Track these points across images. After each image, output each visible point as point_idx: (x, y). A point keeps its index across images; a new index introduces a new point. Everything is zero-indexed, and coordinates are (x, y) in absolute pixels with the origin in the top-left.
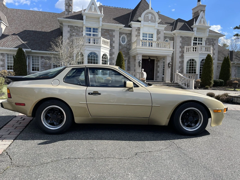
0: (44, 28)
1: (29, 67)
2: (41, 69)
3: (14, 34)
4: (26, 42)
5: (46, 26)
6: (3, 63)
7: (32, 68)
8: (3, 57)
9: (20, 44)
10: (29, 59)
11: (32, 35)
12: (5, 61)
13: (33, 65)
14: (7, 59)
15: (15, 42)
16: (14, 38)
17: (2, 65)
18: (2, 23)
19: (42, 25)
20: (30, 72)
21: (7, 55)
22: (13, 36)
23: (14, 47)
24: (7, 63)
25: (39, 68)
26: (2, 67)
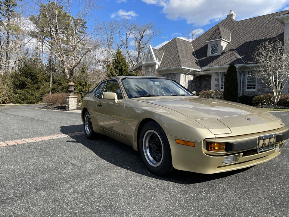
0: (269, 34)
1: (244, 84)
2: (257, 86)
3: (231, 50)
4: (242, 57)
5: (272, 30)
6: (218, 82)
7: (248, 86)
8: (218, 76)
9: (234, 60)
10: (244, 75)
11: (252, 46)
12: (219, 80)
13: (248, 82)
14: (221, 78)
15: (230, 59)
16: (230, 55)
17: (216, 84)
18: (222, 41)
19: (268, 30)
20: (244, 91)
21: (221, 73)
22: (230, 52)
23: (227, 64)
24: (221, 82)
25: (255, 85)
26: (217, 86)
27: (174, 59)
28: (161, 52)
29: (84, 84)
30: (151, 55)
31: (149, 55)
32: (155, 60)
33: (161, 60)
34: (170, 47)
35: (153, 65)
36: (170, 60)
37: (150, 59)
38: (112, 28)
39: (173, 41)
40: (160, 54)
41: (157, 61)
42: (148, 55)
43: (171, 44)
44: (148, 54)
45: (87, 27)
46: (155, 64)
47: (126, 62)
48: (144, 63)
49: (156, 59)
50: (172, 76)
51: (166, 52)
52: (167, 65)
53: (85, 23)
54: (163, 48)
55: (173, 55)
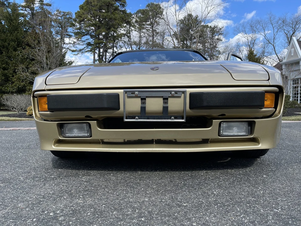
30: (295, 49)
35: (298, 62)
42: (291, 50)
46: (300, 59)
48: (285, 61)
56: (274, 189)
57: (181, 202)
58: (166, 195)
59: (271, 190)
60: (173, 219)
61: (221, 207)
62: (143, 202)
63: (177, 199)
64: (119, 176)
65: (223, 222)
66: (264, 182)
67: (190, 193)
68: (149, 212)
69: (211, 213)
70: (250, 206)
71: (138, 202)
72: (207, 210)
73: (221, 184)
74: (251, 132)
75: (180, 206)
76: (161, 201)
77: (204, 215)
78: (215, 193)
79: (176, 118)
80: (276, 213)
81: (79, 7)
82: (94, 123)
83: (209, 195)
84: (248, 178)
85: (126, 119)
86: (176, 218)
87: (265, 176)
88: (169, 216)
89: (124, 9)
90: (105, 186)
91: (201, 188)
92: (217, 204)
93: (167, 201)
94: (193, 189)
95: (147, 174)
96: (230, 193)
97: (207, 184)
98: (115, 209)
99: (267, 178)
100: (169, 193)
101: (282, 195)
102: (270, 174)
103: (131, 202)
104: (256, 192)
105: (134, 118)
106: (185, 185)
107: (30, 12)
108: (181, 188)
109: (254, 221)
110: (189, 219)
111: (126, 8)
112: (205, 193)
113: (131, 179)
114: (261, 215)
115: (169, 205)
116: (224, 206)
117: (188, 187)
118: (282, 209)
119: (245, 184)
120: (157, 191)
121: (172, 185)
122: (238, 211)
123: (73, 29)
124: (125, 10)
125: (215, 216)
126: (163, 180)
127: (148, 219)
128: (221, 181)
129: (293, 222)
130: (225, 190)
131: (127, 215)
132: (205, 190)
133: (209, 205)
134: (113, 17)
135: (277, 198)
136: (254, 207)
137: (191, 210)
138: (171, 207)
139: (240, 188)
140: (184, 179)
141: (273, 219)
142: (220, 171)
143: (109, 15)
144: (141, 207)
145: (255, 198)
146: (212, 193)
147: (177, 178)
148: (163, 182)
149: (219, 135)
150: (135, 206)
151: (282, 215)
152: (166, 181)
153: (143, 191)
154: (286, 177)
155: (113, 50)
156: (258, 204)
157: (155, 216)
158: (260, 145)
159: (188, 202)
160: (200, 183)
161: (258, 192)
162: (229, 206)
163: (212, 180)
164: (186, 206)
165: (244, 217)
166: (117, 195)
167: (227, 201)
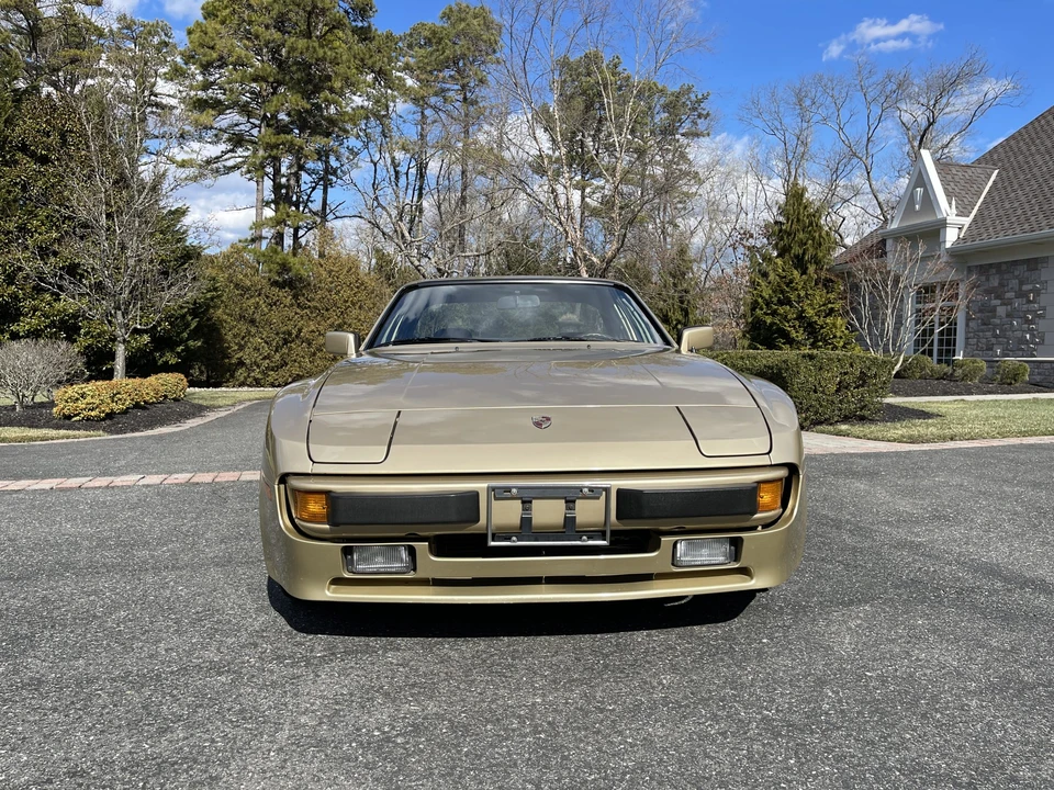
27: (1035, 196)
28: (979, 171)
29: (681, 318)
30: (926, 191)
31: (918, 189)
32: (946, 208)
33: (976, 208)
34: (1024, 148)
35: (935, 231)
36: (1016, 205)
37: (921, 207)
38: (808, 102)
39: (1043, 122)
40: (971, 181)
41: (954, 211)
42: (912, 194)
43: (1034, 135)
44: (915, 188)
45: (708, 114)
46: (943, 224)
47: (820, 228)
48: (894, 226)
49: (950, 204)
50: (1020, 271)
51: (1003, 169)
52: (999, 227)
53: (699, 102)
54: (995, 157)
55: (1033, 182)
56: (775, 671)
57: (602, 703)
58: (572, 691)
59: (769, 673)
60: (594, 733)
61: (673, 708)
62: (533, 704)
63: (594, 698)
64: (464, 648)
65: (676, 735)
66: (760, 654)
67: (617, 683)
68: (549, 723)
69: (656, 721)
70: (724, 705)
71: (524, 705)
72: (649, 716)
73: (678, 663)
74: (736, 557)
75: (602, 711)
76: (567, 703)
77: (644, 724)
78: (665, 681)
79: (590, 538)
80: (764, 718)
81: (203, 8)
82: (422, 547)
83: (653, 688)
84: (731, 647)
85: (493, 540)
86: (598, 732)
87: (765, 641)
88: (586, 729)
89: (366, 24)
90: (446, 673)
91: (638, 673)
92: (667, 705)
93: (577, 703)
94: (622, 675)
95: (524, 642)
96: (692, 681)
97: (649, 663)
98: (488, 721)
99: (767, 645)
100: (577, 686)
101: (785, 684)
102: (777, 635)
103: (512, 706)
104: (740, 677)
105: (509, 539)
106: (606, 666)
107: (24, 24)
108: (600, 674)
109: (726, 732)
110: (620, 733)
111: (371, 20)
112: (645, 683)
113: (492, 656)
114: (739, 720)
115: (581, 709)
116: (680, 706)
117: (613, 671)
118: (777, 711)
119: (722, 660)
120: (554, 682)
121: (581, 669)
122: (702, 716)
123: (181, 89)
124: (369, 27)
125: (663, 726)
126: (560, 658)
127: (551, 736)
128: (677, 657)
129: (788, 731)
130: (684, 676)
131: (514, 730)
132: (645, 676)
133: (653, 707)
134: (329, 53)
135: (775, 689)
136: (731, 707)
137: (622, 718)
138: (586, 714)
139: (713, 671)
140: (602, 654)
141: (757, 727)
142: (677, 630)
143: (314, 48)
144: (534, 716)
145: (735, 689)
146: (660, 683)
147: (589, 651)
148: (561, 662)
149: (673, 564)
150: (522, 713)
151: (774, 720)
152: (566, 659)
153: (526, 682)
154: (807, 641)
155: (327, 162)
156: (738, 702)
157: (561, 729)
158: (753, 582)
159: (615, 703)
160: (636, 660)
161: (744, 678)
162: (688, 706)
163: (661, 653)
164: (614, 710)
165: (710, 725)
166: (480, 694)
167: (686, 697)
